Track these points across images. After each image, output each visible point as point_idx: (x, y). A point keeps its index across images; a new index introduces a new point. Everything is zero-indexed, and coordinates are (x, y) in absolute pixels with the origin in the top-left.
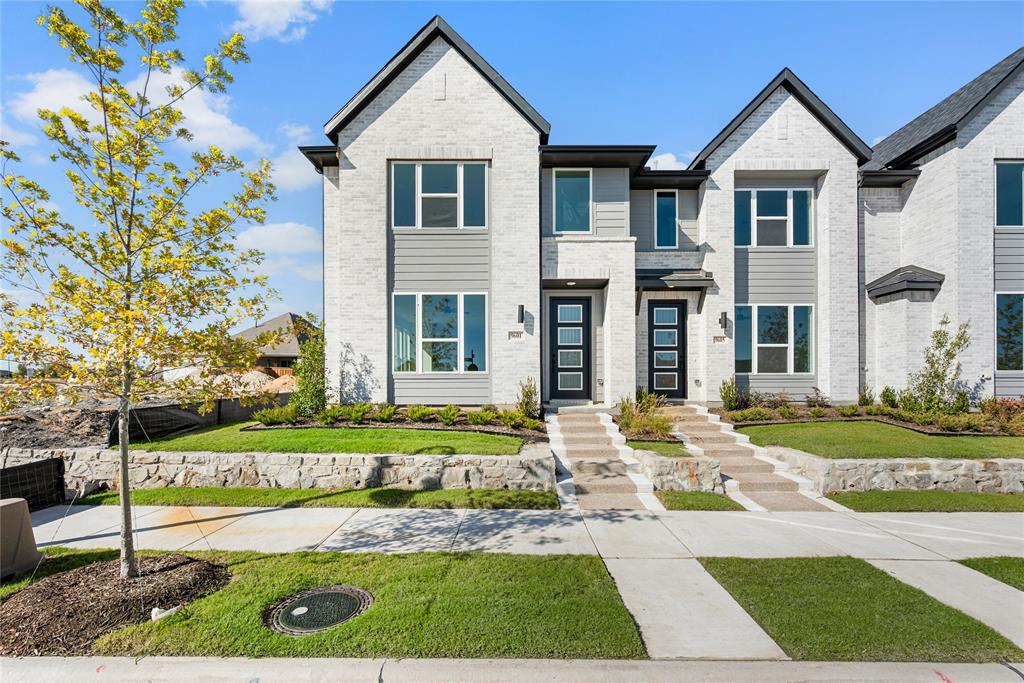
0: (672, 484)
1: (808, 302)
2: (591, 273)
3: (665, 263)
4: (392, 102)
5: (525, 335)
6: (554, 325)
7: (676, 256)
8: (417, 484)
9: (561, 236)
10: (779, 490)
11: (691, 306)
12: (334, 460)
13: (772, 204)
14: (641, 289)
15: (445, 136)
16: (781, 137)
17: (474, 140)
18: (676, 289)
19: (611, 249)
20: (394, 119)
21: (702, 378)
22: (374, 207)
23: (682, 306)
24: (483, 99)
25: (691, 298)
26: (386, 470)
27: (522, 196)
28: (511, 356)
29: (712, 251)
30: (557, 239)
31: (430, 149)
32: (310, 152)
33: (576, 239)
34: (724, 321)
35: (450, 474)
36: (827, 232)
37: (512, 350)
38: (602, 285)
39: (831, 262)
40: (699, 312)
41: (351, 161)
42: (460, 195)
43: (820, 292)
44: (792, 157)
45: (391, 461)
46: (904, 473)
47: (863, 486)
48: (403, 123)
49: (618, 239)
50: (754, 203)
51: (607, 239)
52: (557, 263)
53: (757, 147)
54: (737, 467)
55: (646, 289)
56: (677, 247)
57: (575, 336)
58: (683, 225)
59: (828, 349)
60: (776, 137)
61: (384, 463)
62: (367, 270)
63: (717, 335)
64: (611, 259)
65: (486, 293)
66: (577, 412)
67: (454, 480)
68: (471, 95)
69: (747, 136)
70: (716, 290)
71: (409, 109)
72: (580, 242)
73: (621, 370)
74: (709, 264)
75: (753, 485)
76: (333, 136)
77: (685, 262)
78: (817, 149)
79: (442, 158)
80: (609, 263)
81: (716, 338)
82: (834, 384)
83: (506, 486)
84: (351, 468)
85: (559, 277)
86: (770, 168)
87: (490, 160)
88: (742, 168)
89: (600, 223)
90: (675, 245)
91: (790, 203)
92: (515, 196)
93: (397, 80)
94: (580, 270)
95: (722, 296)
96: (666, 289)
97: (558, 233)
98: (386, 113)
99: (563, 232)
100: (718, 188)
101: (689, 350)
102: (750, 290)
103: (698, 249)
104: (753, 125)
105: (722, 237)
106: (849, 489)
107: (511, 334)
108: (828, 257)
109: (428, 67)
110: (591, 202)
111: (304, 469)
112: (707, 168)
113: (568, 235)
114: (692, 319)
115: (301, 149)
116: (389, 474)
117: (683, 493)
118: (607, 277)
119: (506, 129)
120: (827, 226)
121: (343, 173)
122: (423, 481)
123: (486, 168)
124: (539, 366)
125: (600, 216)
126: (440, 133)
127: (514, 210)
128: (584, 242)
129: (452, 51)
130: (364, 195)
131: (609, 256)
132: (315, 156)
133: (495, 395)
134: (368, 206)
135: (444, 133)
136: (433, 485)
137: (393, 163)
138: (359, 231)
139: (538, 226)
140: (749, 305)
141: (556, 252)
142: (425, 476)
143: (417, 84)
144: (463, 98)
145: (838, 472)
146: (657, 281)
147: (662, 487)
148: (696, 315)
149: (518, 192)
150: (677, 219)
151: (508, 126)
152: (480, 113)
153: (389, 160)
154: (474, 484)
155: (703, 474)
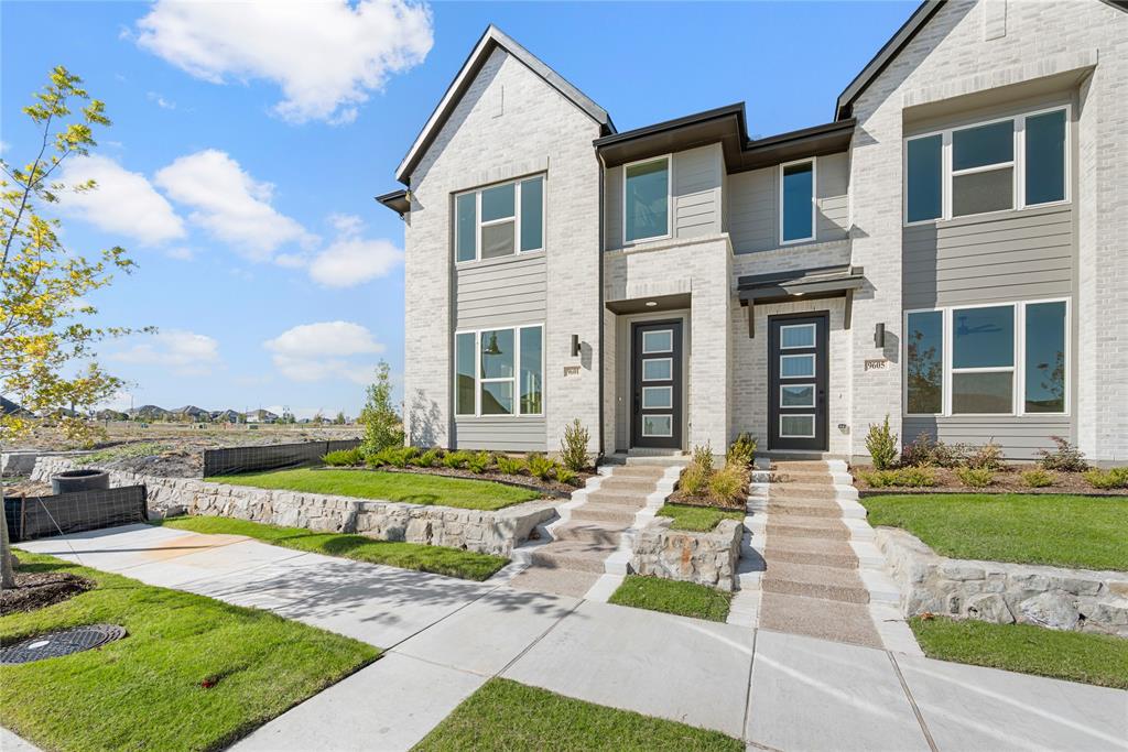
0: (655, 566)
1: (1062, 294)
2: (667, 288)
3: (794, 262)
4: (455, 132)
5: (583, 370)
6: (637, 357)
7: (810, 251)
8: (383, 536)
9: (633, 245)
10: (831, 598)
11: (835, 319)
12: (325, 502)
13: (985, 146)
14: (751, 302)
15: (502, 156)
16: (993, 35)
17: (530, 152)
18: (807, 297)
19: (694, 253)
20: (456, 150)
21: (849, 422)
22: (438, 245)
23: (822, 319)
24: (540, 102)
25: (833, 307)
26: (361, 516)
27: (579, 206)
28: (566, 396)
29: (864, 235)
30: (625, 250)
31: (487, 173)
32: (387, 200)
33: (648, 247)
34: (882, 337)
35: (413, 527)
36: (1094, 172)
37: (567, 388)
38: (683, 302)
39: (1100, 223)
40: (847, 326)
41: (420, 202)
42: (517, 218)
43: (1082, 276)
44: (1015, 61)
45: (366, 507)
46: (1103, 602)
47: (997, 613)
48: (463, 151)
49: (703, 239)
50: (947, 153)
51: (688, 241)
52: (626, 280)
53: (947, 63)
54: (793, 554)
55: (758, 302)
56: (814, 238)
57: (664, 370)
58: (823, 206)
59: (1093, 373)
60: (984, 40)
61: (360, 509)
62: (432, 311)
63: (870, 358)
64: (693, 266)
65: (542, 325)
66: (648, 463)
67: (416, 535)
68: (528, 102)
69: (928, 51)
70: (869, 291)
71: (469, 135)
72: (654, 250)
73: (705, 411)
74: (860, 255)
75: (785, 583)
76: (405, 179)
77: (825, 258)
78: (1068, 37)
79: (498, 180)
80: (690, 271)
81: (869, 364)
82: (1104, 432)
83: (465, 546)
84: (337, 511)
85: (628, 298)
86: (972, 89)
87: (546, 171)
88: (917, 101)
89: (681, 223)
90: (811, 236)
91: (1020, 139)
92: (572, 207)
93: (460, 106)
94: (653, 286)
95: (879, 300)
96: (792, 298)
97: (630, 243)
98: (450, 144)
99: (635, 241)
100: (874, 142)
101: (832, 382)
102: (939, 286)
103: (847, 236)
104: (938, 31)
105: (879, 212)
106: (965, 615)
107: (567, 370)
108: (1095, 215)
109: (486, 84)
110: (669, 197)
111: (303, 509)
112: (854, 115)
113: (641, 243)
114: (836, 336)
115: (378, 199)
116: (363, 520)
117: (667, 583)
118: (688, 291)
119: (563, 131)
120: (1094, 162)
121: (415, 215)
122: (388, 531)
123: (544, 181)
124: (598, 406)
125: (681, 213)
126: (497, 153)
127: (571, 223)
128: (659, 249)
129: (510, 57)
130: (430, 234)
131: (692, 262)
132: (392, 203)
133: (549, 441)
134: (433, 246)
135: (501, 152)
136: (397, 536)
137: (457, 195)
138: (426, 272)
139: (598, 238)
140: (936, 309)
141: (625, 267)
142: (389, 527)
143: (477, 106)
144: (520, 108)
145: (941, 583)
146: (774, 289)
147: (641, 571)
148: (842, 331)
149: (575, 202)
150: (814, 199)
151: (565, 127)
152: (535, 120)
153: (453, 193)
154: (435, 541)
155: (703, 558)
